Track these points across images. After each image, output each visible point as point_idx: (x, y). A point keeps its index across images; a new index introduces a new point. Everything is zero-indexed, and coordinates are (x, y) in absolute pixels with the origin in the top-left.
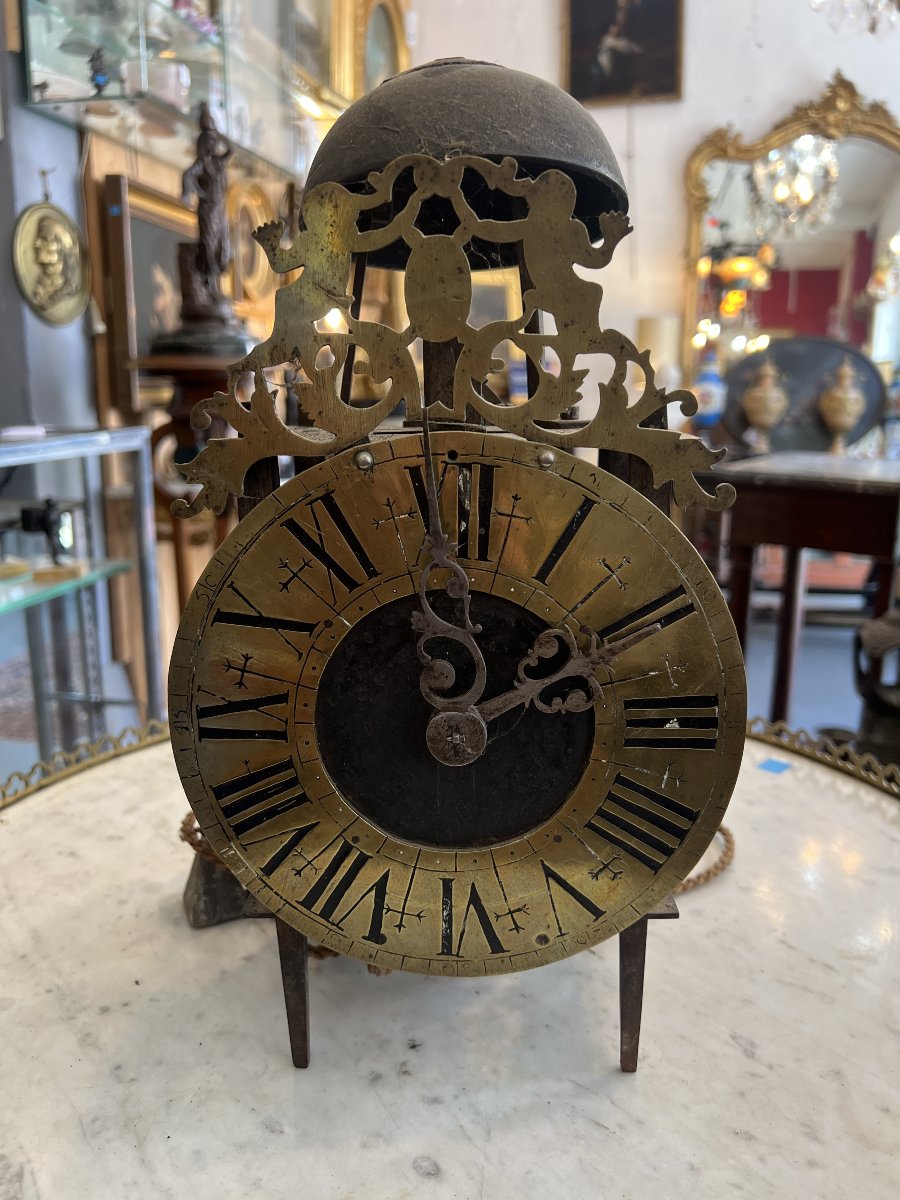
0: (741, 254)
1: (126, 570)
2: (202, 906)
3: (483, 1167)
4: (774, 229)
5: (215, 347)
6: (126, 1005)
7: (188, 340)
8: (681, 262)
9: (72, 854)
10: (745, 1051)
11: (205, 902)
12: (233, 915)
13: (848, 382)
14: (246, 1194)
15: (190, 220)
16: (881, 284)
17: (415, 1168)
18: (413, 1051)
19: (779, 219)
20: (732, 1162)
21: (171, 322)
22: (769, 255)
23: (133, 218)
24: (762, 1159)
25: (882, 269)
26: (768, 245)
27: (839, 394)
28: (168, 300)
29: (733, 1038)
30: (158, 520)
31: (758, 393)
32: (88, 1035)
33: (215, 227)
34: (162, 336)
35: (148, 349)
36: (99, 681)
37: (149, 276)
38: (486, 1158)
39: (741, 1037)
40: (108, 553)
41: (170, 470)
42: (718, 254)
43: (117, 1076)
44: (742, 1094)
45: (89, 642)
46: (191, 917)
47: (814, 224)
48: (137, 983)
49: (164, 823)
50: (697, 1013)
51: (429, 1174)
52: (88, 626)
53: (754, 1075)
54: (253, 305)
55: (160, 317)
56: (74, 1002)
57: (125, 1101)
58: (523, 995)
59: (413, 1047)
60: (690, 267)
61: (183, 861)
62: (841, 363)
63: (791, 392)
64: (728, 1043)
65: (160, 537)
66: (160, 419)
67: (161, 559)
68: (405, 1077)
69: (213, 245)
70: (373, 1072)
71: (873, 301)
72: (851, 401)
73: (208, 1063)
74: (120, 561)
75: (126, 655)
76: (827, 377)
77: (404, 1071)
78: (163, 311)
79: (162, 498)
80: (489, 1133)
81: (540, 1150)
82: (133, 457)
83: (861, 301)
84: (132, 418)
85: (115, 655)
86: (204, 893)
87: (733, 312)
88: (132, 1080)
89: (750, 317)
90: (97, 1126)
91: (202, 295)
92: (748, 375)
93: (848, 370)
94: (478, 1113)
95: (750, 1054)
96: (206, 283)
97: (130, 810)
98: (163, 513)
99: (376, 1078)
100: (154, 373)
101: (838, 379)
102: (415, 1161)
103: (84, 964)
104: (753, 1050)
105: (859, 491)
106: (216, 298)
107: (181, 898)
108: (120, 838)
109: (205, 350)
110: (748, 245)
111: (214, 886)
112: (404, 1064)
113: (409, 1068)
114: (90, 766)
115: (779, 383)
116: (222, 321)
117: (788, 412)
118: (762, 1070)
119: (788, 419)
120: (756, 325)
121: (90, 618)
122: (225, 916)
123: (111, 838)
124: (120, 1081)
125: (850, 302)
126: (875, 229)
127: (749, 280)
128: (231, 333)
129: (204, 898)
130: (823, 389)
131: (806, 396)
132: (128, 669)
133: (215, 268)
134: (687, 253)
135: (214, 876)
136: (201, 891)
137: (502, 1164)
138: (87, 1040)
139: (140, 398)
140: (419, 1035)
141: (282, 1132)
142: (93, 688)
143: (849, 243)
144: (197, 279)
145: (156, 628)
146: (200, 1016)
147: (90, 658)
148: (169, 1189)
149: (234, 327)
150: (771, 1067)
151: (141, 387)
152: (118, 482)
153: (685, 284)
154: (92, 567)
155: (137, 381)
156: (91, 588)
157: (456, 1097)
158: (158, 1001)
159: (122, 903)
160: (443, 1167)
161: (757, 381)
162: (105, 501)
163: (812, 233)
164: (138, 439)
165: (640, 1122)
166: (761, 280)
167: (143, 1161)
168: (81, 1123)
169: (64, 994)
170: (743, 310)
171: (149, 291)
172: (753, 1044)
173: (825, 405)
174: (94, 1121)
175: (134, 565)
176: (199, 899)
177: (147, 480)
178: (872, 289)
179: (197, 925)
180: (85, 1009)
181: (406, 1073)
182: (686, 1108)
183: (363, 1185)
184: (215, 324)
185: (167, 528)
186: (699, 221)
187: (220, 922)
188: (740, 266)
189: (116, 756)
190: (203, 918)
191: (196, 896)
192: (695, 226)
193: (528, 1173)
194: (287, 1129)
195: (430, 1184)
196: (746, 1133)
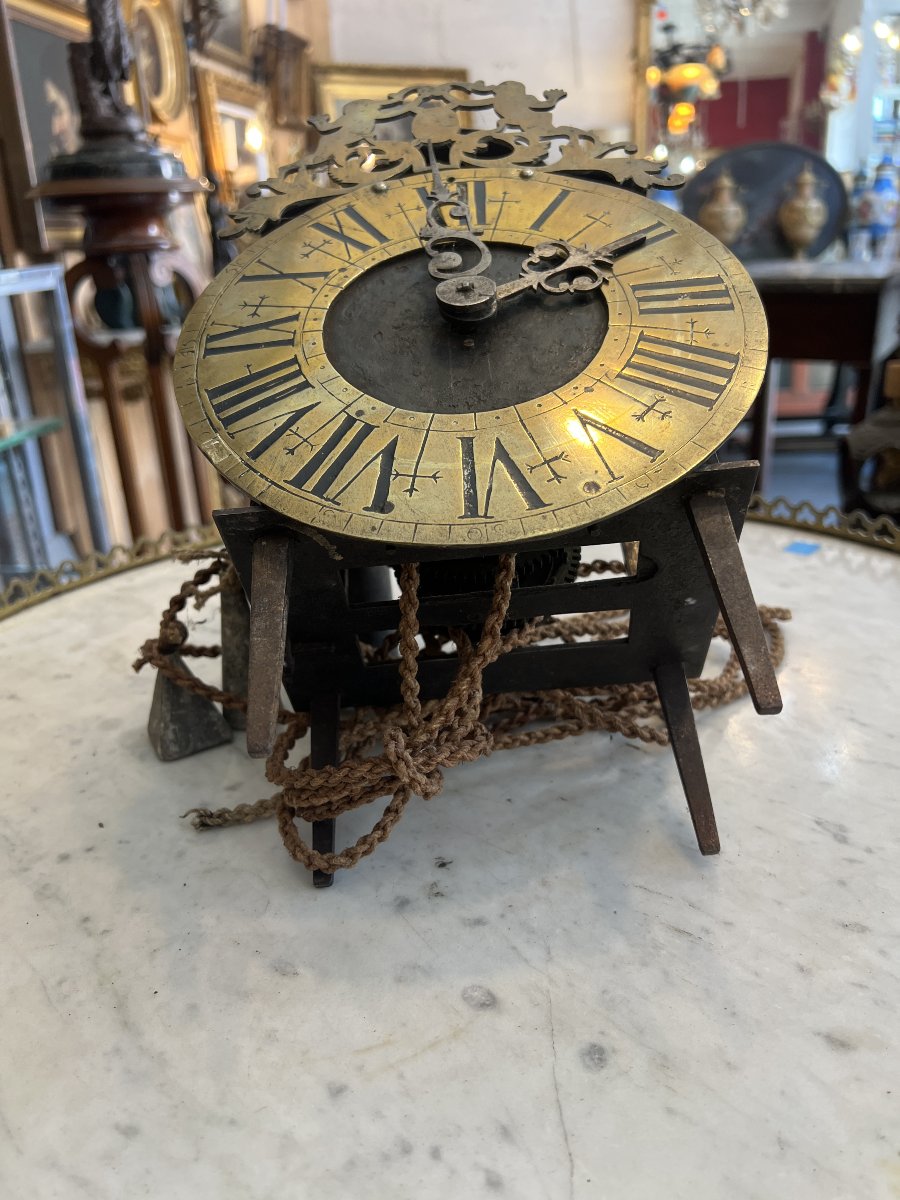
0: (690, 60)
1: (56, 429)
2: (170, 735)
3: (548, 991)
4: (725, 25)
5: (125, 166)
6: (89, 850)
7: (93, 159)
8: (630, 64)
9: (12, 697)
10: (835, 836)
11: (174, 730)
12: (209, 743)
13: (808, 191)
14: (259, 1049)
15: (82, 26)
16: (834, 89)
17: (465, 999)
18: (443, 869)
19: (730, 14)
20: (847, 958)
21: (72, 144)
22: (719, 58)
23: (14, 22)
24: (882, 952)
25: (835, 73)
26: (717, 46)
27: (799, 204)
28: (66, 123)
29: (818, 823)
30: (85, 376)
31: (715, 208)
32: (46, 887)
33: (110, 22)
34: (62, 156)
35: (48, 174)
36: (42, 550)
37: (43, 94)
38: (551, 981)
39: (827, 822)
40: (34, 411)
41: (93, 319)
42: (665, 60)
43: (86, 929)
44: (842, 883)
45: (27, 511)
46: (159, 750)
47: (768, 18)
48: (101, 825)
49: (118, 657)
50: (771, 801)
51: (483, 1006)
52: (23, 493)
53: (851, 861)
54: (164, 128)
55: (58, 140)
56: (26, 852)
57: (98, 956)
58: (563, 799)
59: (443, 865)
60: (639, 72)
61: (144, 693)
62: (801, 170)
63: (748, 206)
64: (813, 830)
65: (90, 394)
66: (73, 259)
67: (93, 418)
68: (438, 900)
69: (109, 45)
70: (398, 898)
71: (826, 109)
72: (813, 210)
73: (196, 905)
74: (47, 420)
75: (70, 525)
76: (787, 187)
77: (436, 893)
78: (63, 132)
79: (85, 348)
80: (549, 953)
81: (614, 966)
82: (47, 298)
83: (813, 111)
84: (41, 257)
85: (58, 526)
86: (172, 721)
87: (680, 127)
88: (105, 932)
89: (698, 134)
90: (65, 987)
91: (103, 107)
92: (703, 190)
93: (808, 177)
94: (532, 932)
95: (841, 836)
96: (106, 92)
97: (79, 646)
98: (90, 366)
99: (402, 904)
100: (60, 203)
101: (798, 187)
102: (464, 992)
103: (35, 810)
104: (844, 834)
105: (837, 290)
106: (120, 110)
107: (146, 732)
108: (68, 676)
109: (115, 172)
110: (697, 47)
111: (182, 712)
112: (435, 884)
113: (441, 888)
114: (27, 607)
115: (736, 196)
116: (130, 136)
117: (745, 229)
118: (859, 854)
119: (746, 236)
120: (704, 145)
121: (24, 483)
122: (200, 745)
123: (58, 677)
124: (90, 934)
125: (802, 115)
126: (827, 29)
127: (699, 89)
128: (141, 150)
129: (172, 727)
130: (782, 200)
131: (764, 211)
132: (73, 539)
133: (116, 74)
134: (635, 53)
135: (182, 701)
136: (168, 718)
137: (570, 985)
138: (45, 893)
139: (48, 238)
140: (448, 853)
141: (296, 974)
142: (37, 560)
143: (799, 46)
144: (96, 87)
145: (97, 491)
146: (181, 855)
147: (30, 528)
148: (162, 1053)
149: (144, 144)
150: (869, 851)
151: (48, 225)
152: (36, 334)
153: (635, 91)
154: (18, 427)
155: (42, 219)
156: (19, 449)
157: (502, 916)
158: (128, 842)
159: (76, 742)
160: (500, 994)
161: (714, 195)
162: (23, 356)
163: (767, 28)
164: (50, 278)
165: (728, 924)
166: (710, 88)
167: (125, 1024)
168: (45, 987)
169: (13, 845)
170: (691, 125)
171: (44, 113)
172: (842, 828)
173: (785, 216)
174: (60, 983)
175: (64, 422)
176: (166, 727)
177: (67, 326)
178: (827, 96)
179: (166, 758)
180: (40, 858)
181: (438, 894)
182: (779, 903)
183: (404, 1025)
184: (123, 140)
185: (96, 384)
186: (648, 14)
187: (195, 752)
188: (688, 74)
189: (56, 594)
190: (174, 749)
191: (162, 725)
192: (643, 20)
193: (604, 992)
194: (301, 970)
195: (487, 1016)
196: (856, 924)
